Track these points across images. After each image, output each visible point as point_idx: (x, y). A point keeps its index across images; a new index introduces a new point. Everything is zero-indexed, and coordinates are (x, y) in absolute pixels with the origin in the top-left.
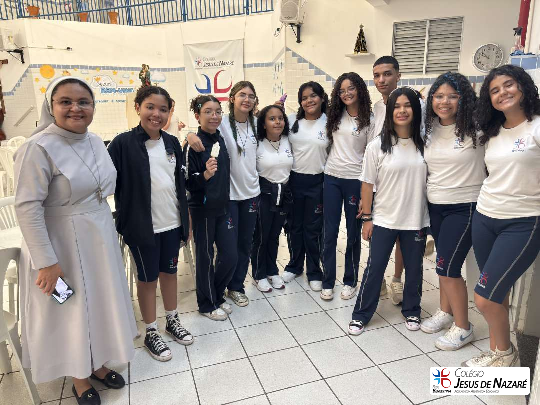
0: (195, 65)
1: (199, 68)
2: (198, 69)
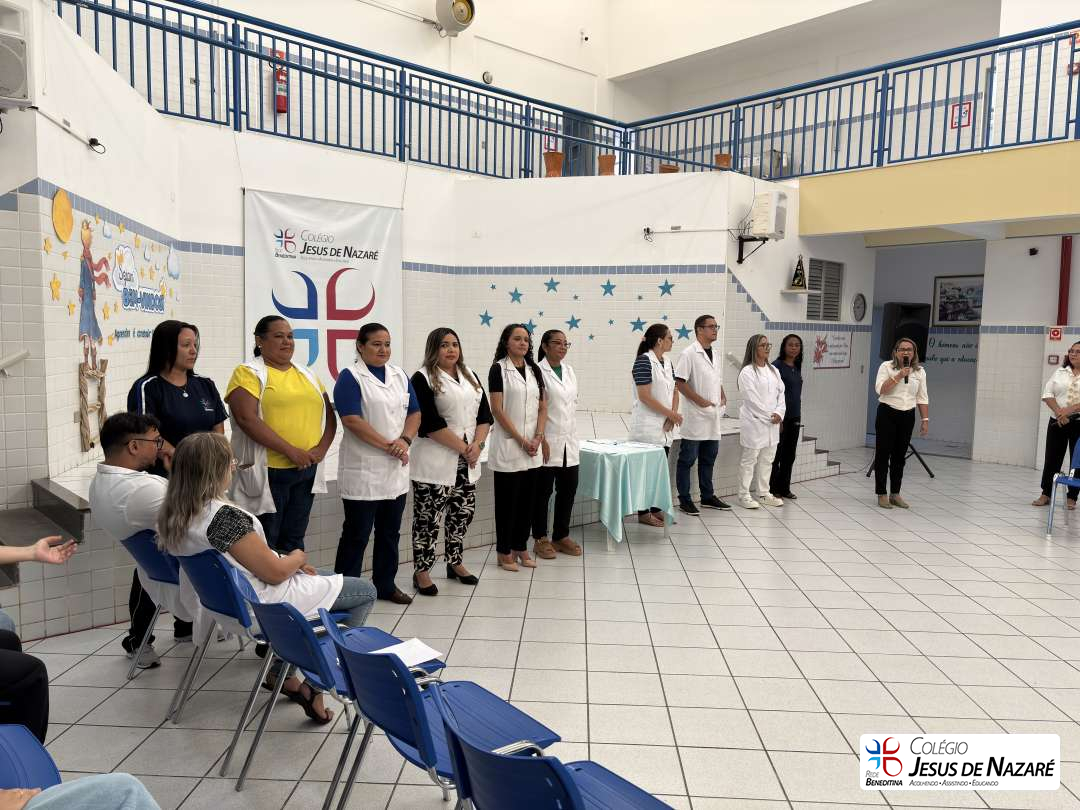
0: (275, 245)
1: (284, 252)
2: (282, 256)
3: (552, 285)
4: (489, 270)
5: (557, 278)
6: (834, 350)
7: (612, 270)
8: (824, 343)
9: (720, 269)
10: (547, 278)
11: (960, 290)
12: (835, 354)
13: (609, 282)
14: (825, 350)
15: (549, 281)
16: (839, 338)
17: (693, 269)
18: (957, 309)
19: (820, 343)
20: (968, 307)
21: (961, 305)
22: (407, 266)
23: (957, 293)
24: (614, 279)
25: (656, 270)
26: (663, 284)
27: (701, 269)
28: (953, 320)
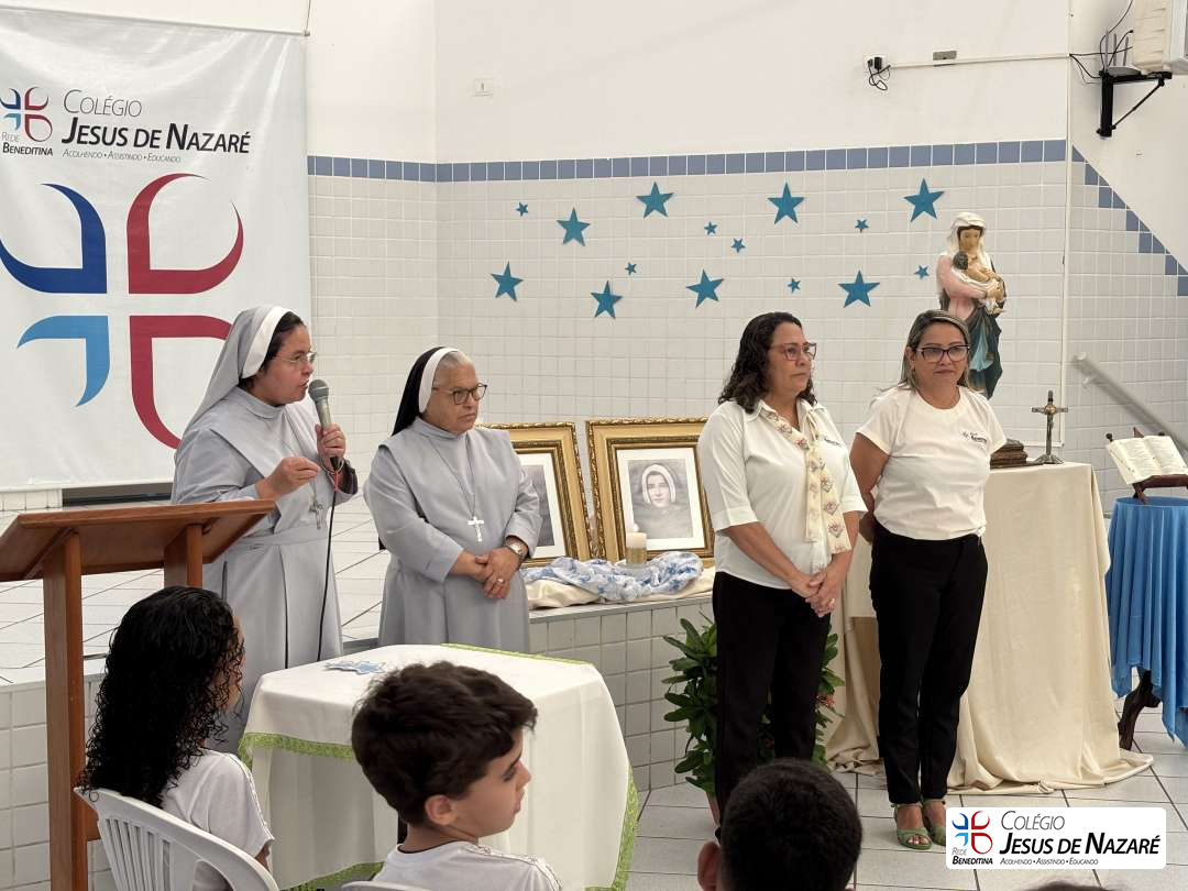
1: (24, 142)
2: (20, 150)
3: (655, 202)
4: (513, 171)
5: (666, 184)
7: (795, 161)
9: (1055, 151)
10: (644, 185)
13: (787, 190)
15: (647, 192)
17: (987, 153)
22: (318, 166)
24: (799, 183)
25: (899, 157)
26: (916, 192)
27: (1009, 152)
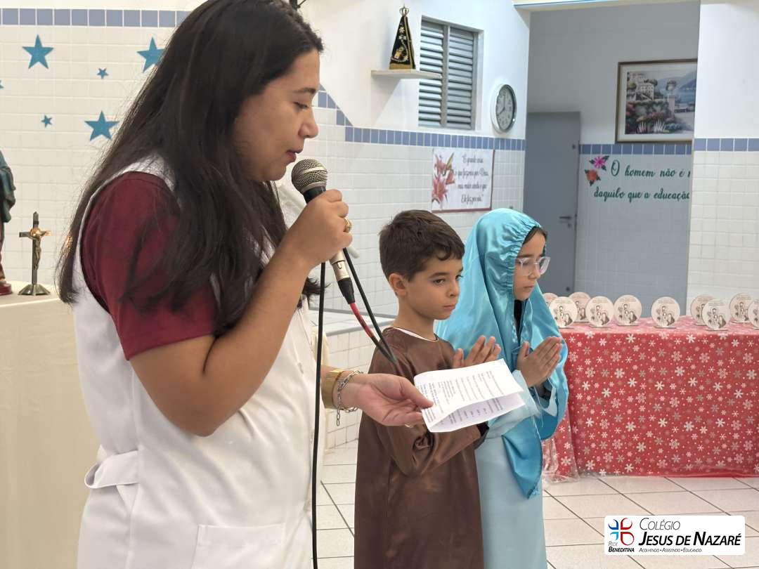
6: (465, 181)
7: (44, 17)
8: (448, 167)
11: (655, 83)
12: (468, 187)
13: (38, 41)
14: (450, 181)
16: (472, 161)
18: (653, 115)
19: (441, 168)
20: (668, 112)
21: (658, 108)
23: (651, 88)
24: (49, 35)
25: (132, 18)
26: (146, 48)
28: (645, 132)
